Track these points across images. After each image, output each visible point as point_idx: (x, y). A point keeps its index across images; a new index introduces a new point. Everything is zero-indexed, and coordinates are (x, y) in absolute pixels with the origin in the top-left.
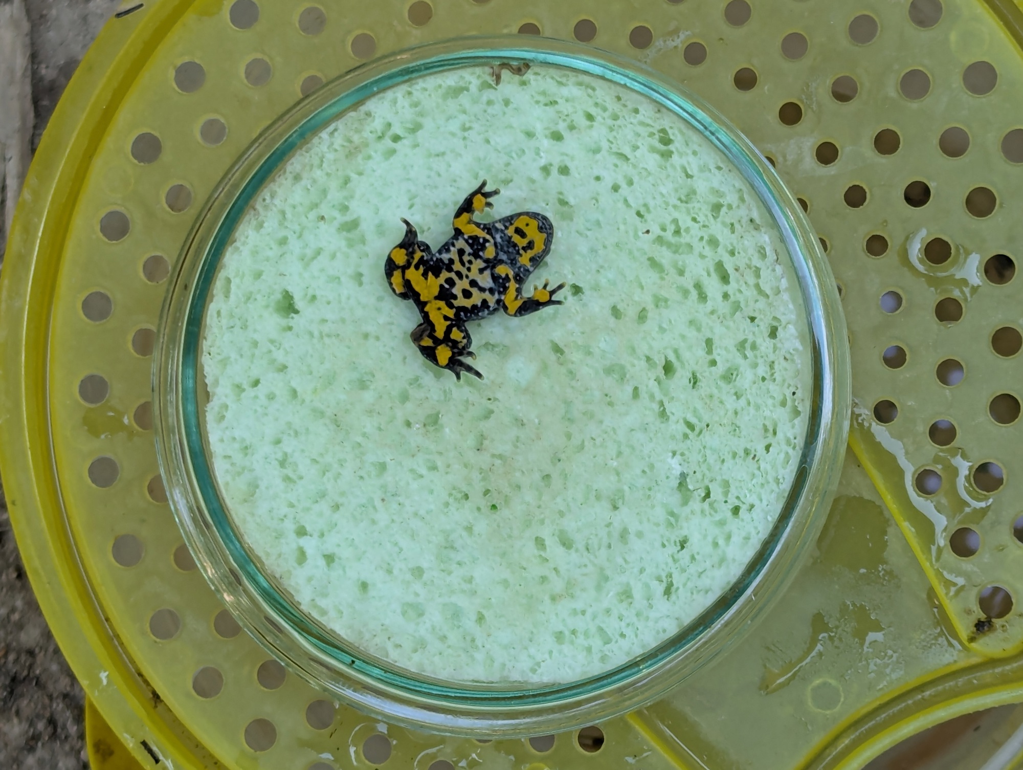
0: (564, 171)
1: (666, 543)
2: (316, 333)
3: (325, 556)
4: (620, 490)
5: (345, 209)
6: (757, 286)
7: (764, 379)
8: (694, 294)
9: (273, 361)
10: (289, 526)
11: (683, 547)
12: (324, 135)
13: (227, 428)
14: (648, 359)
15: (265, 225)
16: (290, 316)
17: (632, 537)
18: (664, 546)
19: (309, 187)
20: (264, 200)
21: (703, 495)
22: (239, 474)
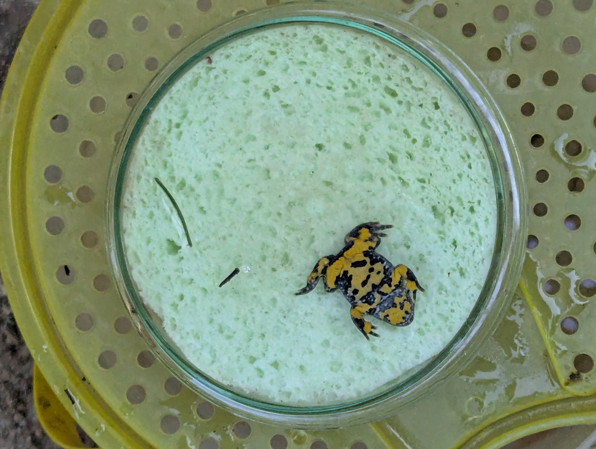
0: (276, 89)
1: (446, 249)
3: (272, 365)
6: (413, 87)
7: (446, 133)
11: (456, 246)
15: (136, 212)
16: (179, 252)
21: (450, 212)
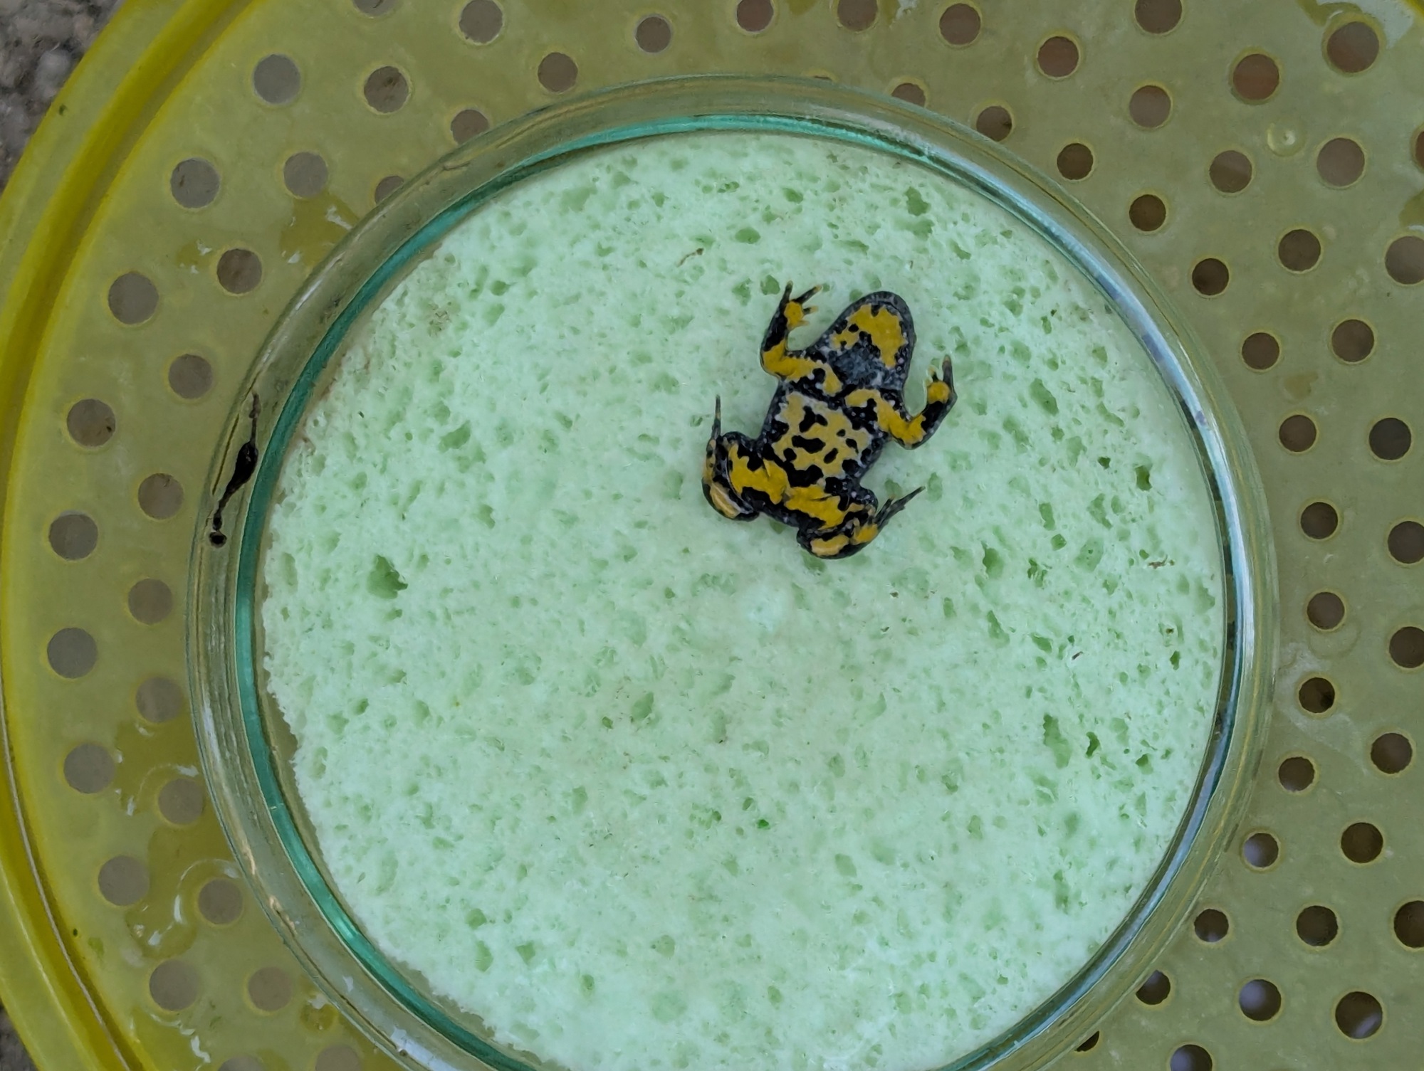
2: (439, 613)
4: (956, 760)
5: (442, 412)
8: (1007, 439)
9: (382, 668)
10: (456, 915)
12: (389, 304)
13: (332, 784)
14: (957, 552)
17: (988, 828)
18: (1041, 832)
19: (381, 390)
20: (316, 423)
22: (365, 851)
